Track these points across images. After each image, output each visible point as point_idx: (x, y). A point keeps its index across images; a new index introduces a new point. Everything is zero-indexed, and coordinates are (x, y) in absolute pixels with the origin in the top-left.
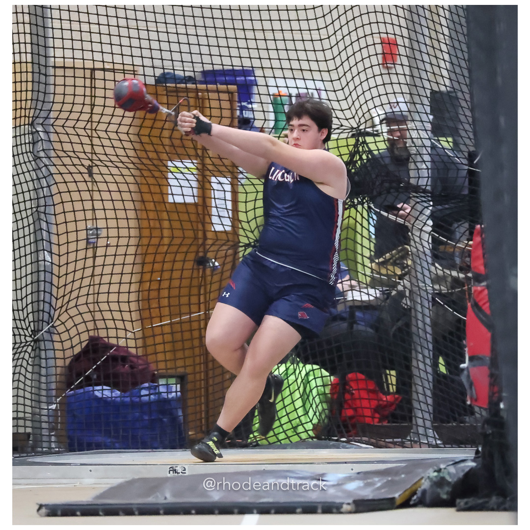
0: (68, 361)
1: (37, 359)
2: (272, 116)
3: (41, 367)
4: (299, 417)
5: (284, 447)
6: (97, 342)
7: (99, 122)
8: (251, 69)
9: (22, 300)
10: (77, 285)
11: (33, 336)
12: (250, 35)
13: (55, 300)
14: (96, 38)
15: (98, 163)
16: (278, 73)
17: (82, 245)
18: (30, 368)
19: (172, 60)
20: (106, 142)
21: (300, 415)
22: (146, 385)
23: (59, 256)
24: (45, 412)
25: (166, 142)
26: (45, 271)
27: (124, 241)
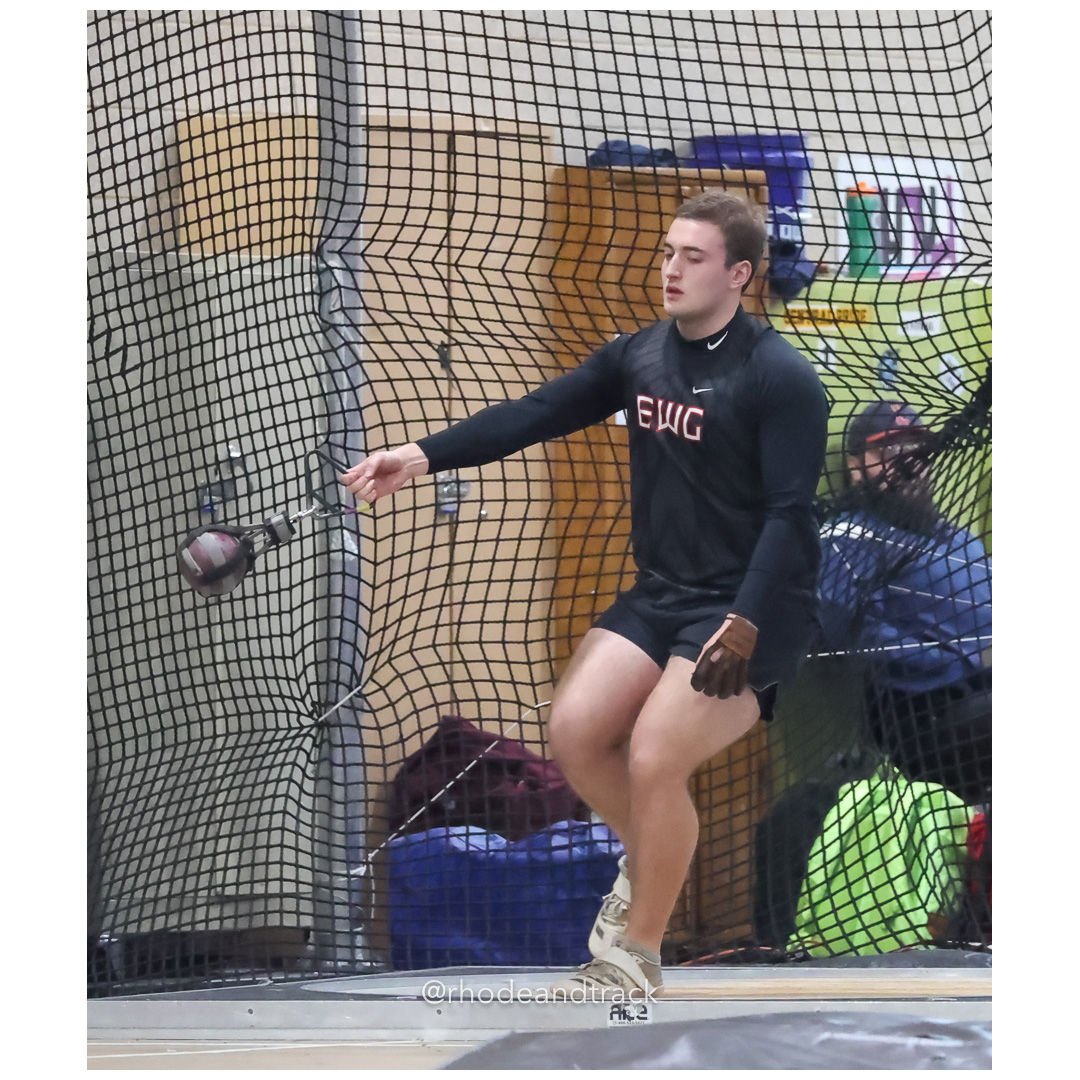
0: (392, 772)
1: (325, 766)
2: (843, 237)
3: (333, 783)
4: (897, 897)
5: (864, 963)
6: (458, 730)
7: (464, 249)
8: (796, 133)
9: (292, 634)
10: (413, 604)
11: (315, 716)
12: (794, 58)
13: (365, 637)
14: (457, 63)
15: (462, 338)
16: (856, 143)
17: (426, 517)
18: (309, 786)
19: (624, 114)
20: (480, 293)
21: (899, 893)
22: (564, 824)
23: (375, 541)
24: (341, 881)
25: (612, 292)
26: (344, 574)
27: (515, 510)
